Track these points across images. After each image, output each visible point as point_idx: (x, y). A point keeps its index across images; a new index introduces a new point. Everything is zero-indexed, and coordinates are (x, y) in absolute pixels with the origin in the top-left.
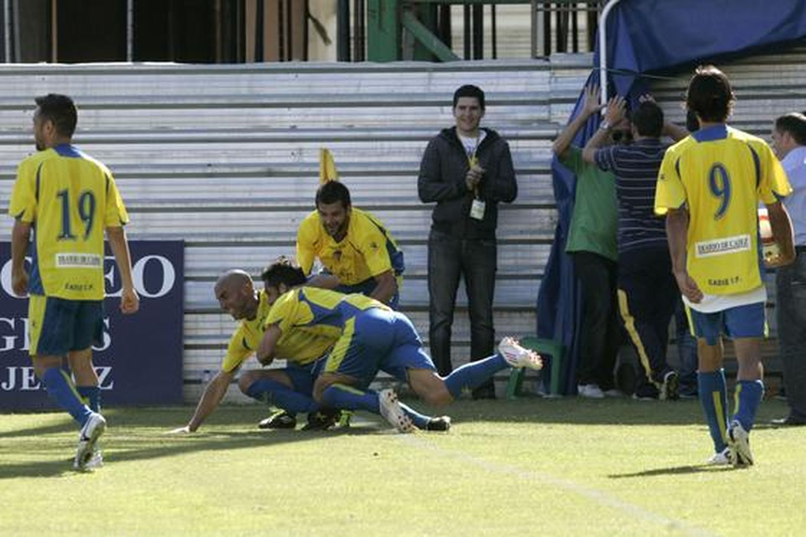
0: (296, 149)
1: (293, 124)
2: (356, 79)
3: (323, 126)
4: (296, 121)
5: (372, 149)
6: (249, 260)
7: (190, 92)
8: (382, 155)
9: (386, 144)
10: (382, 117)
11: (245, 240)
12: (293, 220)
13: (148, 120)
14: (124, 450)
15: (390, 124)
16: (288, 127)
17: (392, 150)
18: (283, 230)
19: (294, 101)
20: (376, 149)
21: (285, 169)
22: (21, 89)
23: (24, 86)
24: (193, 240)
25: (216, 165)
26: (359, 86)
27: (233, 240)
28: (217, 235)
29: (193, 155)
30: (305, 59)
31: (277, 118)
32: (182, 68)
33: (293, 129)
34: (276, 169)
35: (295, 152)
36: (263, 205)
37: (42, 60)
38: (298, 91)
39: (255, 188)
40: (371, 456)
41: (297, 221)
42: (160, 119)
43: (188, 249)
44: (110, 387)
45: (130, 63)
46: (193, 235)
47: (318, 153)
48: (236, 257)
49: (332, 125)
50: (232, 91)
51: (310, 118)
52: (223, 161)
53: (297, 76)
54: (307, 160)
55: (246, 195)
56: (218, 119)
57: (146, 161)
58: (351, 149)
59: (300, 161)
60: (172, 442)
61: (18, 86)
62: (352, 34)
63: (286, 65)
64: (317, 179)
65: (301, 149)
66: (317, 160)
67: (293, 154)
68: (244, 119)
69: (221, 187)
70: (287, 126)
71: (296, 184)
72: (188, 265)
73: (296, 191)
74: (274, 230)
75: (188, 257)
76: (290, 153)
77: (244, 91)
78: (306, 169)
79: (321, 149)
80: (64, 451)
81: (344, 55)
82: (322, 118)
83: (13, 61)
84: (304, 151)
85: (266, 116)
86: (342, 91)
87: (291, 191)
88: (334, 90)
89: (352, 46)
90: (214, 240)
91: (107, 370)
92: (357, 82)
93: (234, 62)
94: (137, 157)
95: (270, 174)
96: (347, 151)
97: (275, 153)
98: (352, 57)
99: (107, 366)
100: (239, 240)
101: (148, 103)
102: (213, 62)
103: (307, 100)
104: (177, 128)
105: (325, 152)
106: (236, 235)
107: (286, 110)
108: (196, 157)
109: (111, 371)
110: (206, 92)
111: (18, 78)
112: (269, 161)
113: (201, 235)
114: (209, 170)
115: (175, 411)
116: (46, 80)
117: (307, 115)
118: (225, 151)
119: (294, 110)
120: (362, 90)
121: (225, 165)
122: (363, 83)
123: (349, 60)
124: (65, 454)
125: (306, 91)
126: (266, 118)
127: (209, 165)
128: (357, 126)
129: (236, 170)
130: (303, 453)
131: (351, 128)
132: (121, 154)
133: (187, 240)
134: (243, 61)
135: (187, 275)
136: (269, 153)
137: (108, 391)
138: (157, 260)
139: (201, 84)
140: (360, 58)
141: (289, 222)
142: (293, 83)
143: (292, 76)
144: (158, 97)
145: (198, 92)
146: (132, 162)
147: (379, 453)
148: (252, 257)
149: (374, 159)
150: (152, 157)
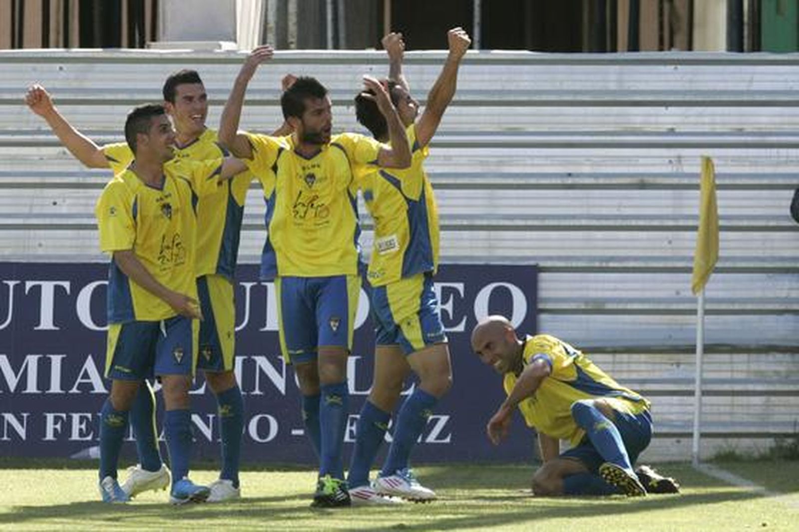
0: (674, 157)
1: (670, 126)
2: (746, 73)
3: (707, 129)
4: (675, 124)
5: (766, 157)
6: (615, 290)
7: (547, 86)
8: (778, 164)
9: (783, 152)
10: (777, 120)
11: (612, 265)
12: (670, 242)
13: (496, 119)
14: (460, 516)
15: (787, 128)
16: (664, 130)
17: (790, 159)
18: (657, 253)
19: (672, 98)
20: (770, 157)
21: (659, 181)
22: (344, 81)
23: (349, 77)
24: (549, 264)
25: (579, 175)
26: (751, 81)
27: (597, 264)
28: (578, 259)
29: (549, 162)
30: (690, 48)
31: (653, 119)
32: (538, 58)
33: (672, 132)
34: (651, 180)
35: (673, 159)
36: (634, 223)
37: (371, 46)
38: (678, 86)
39: (625, 202)
40: (759, 527)
41: (674, 244)
42: (512, 119)
43: (543, 276)
44: (448, 440)
45: (476, 51)
46: (550, 258)
47: (699, 161)
48: (600, 285)
49: (719, 128)
50: (599, 86)
51: (692, 119)
52: (587, 170)
53: (676, 68)
54: (687, 169)
55: (615, 212)
56: (581, 119)
57: (494, 169)
58: (739, 157)
59: (680, 171)
60: (519, 507)
61: (341, 77)
62: (746, 19)
63: (666, 55)
64: (697, 193)
65: (679, 157)
66: (698, 170)
67: (670, 162)
68: (611, 119)
69: (584, 202)
70: (664, 128)
71: (675, 198)
72: (543, 294)
73: (674, 207)
74: (649, 253)
75: (542, 285)
76: (667, 160)
77: (612, 86)
78: (686, 181)
79: (702, 157)
80: (389, 517)
81: (736, 43)
82: (707, 120)
83: (336, 47)
84: (683, 159)
85: (637, 116)
86: (730, 86)
87: (667, 207)
88: (721, 86)
89: (746, 33)
90: (574, 264)
91: (444, 420)
92: (748, 77)
93: (603, 50)
94: (482, 163)
95: (642, 186)
96: (737, 160)
97: (649, 161)
98: (745, 47)
99: (445, 414)
100: (604, 265)
101: (496, 98)
102: (579, 50)
103: (688, 98)
104: (531, 129)
105: (708, 161)
106: (602, 259)
107: (663, 109)
108: (552, 165)
109: (448, 421)
110: (566, 86)
111: (341, 67)
112: (641, 170)
113: (560, 258)
114: (570, 181)
115: (524, 470)
116: (373, 70)
117: (687, 116)
118: (588, 158)
119: (672, 109)
120: (755, 86)
121: (590, 175)
122: (757, 77)
123: (741, 50)
124: (389, 520)
125: (687, 86)
126: (639, 119)
127: (570, 175)
128: (748, 128)
129: (601, 181)
130: (675, 523)
131: (740, 132)
132: (463, 160)
133: (542, 264)
134: (614, 50)
135: (541, 306)
136: (641, 161)
137: (446, 444)
138: (507, 289)
139: (560, 77)
140: (756, 47)
141: (666, 243)
142: (671, 77)
143: (670, 68)
144: (510, 92)
145: (557, 86)
146: (478, 170)
147: (768, 523)
148: (620, 286)
149: (768, 170)
150: (500, 163)
